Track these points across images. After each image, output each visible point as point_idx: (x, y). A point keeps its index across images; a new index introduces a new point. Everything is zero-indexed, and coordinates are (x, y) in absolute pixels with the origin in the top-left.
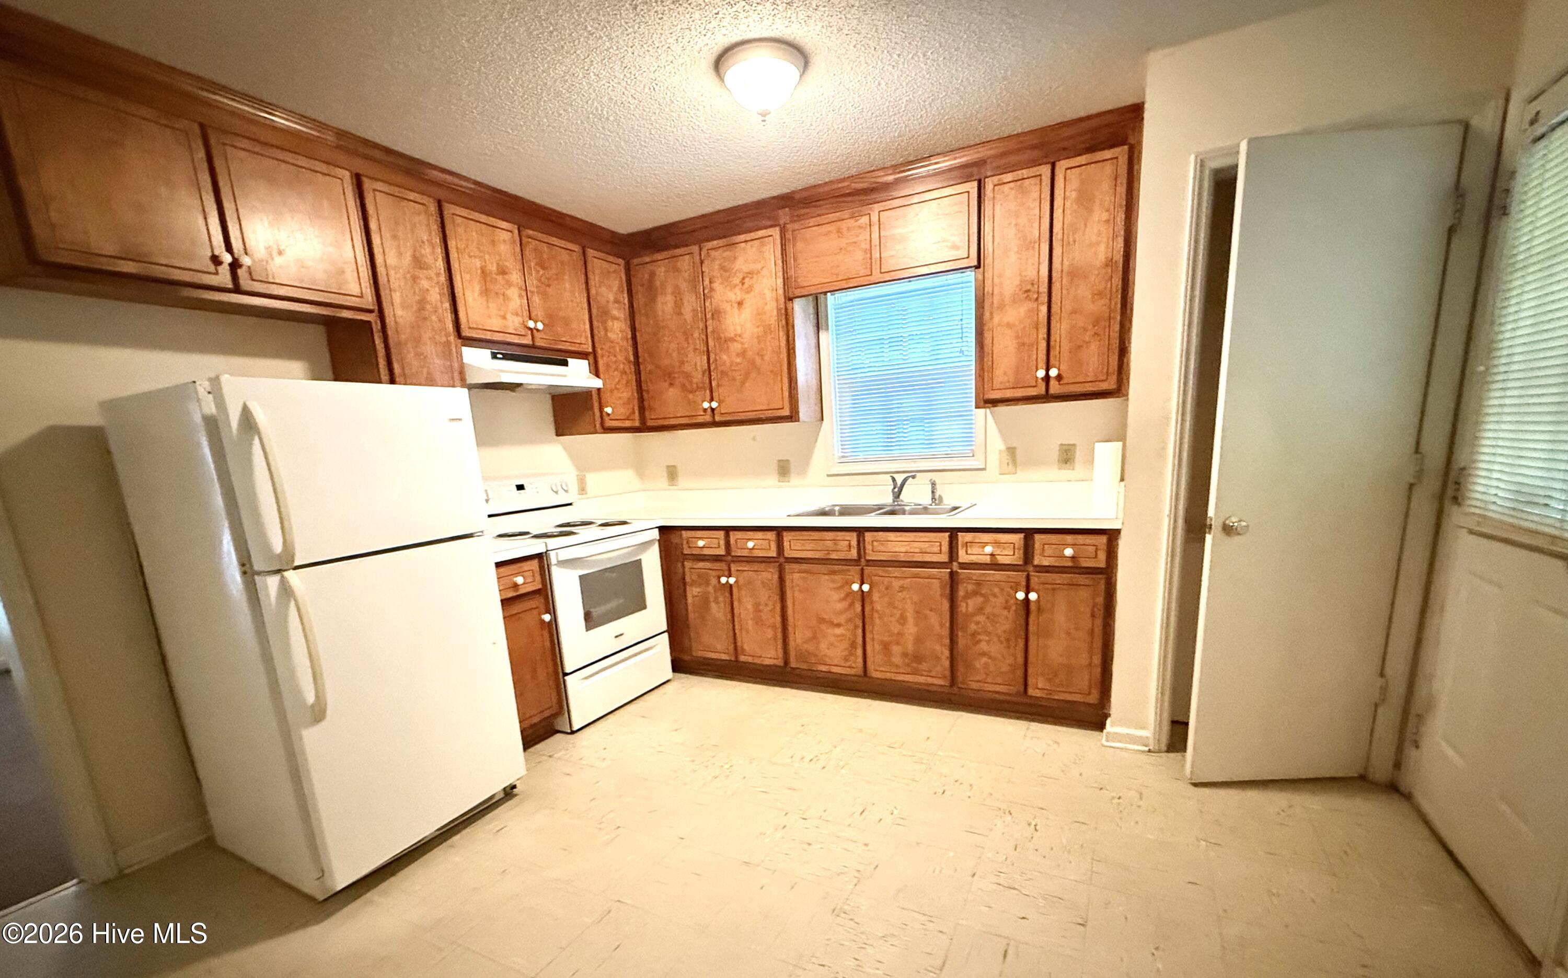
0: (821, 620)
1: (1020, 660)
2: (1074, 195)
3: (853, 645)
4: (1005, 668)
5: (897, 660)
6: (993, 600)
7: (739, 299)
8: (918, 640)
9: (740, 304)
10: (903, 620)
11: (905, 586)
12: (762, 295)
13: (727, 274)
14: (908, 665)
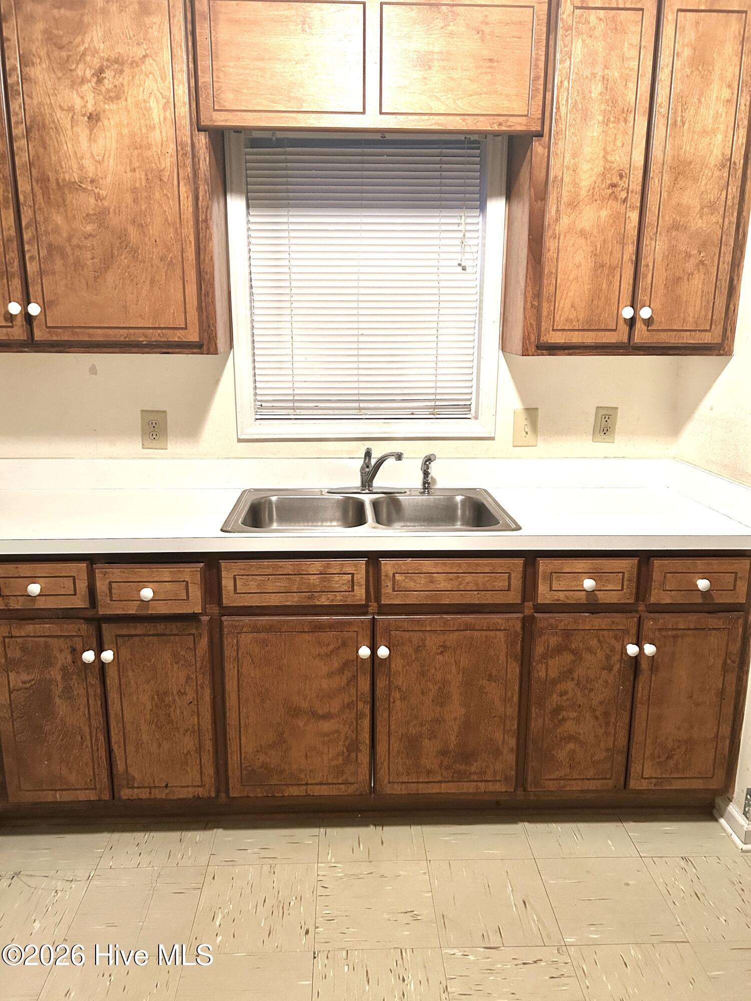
0: (295, 712)
1: (622, 741)
2: (687, 52)
3: (353, 747)
4: (600, 755)
5: (429, 761)
6: (588, 656)
7: (90, 108)
8: (467, 726)
9: (94, 118)
10: (442, 698)
11: (448, 644)
12: (143, 109)
13: (64, 54)
14: (448, 768)
